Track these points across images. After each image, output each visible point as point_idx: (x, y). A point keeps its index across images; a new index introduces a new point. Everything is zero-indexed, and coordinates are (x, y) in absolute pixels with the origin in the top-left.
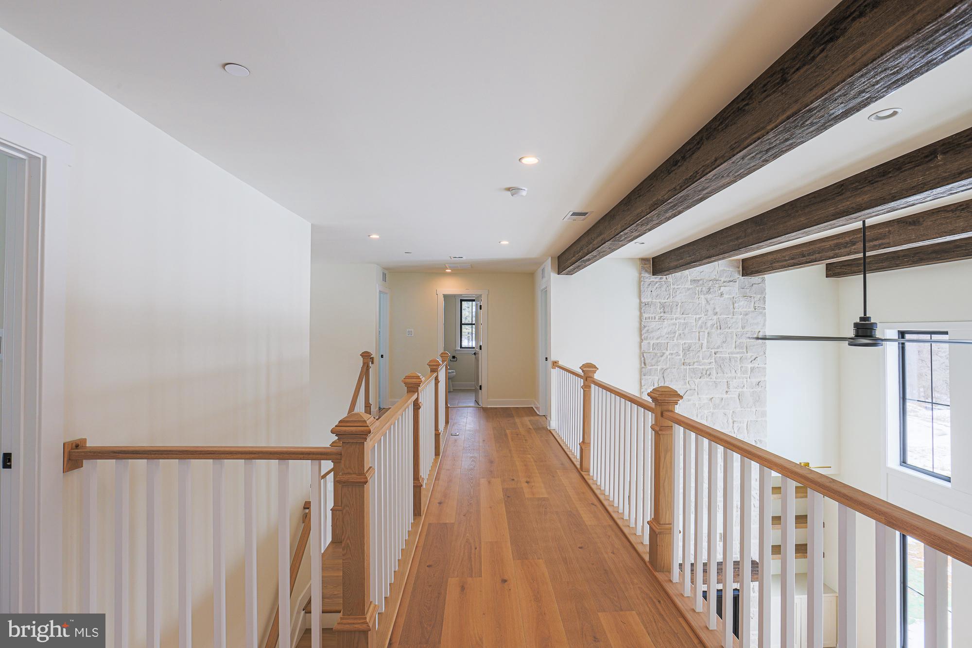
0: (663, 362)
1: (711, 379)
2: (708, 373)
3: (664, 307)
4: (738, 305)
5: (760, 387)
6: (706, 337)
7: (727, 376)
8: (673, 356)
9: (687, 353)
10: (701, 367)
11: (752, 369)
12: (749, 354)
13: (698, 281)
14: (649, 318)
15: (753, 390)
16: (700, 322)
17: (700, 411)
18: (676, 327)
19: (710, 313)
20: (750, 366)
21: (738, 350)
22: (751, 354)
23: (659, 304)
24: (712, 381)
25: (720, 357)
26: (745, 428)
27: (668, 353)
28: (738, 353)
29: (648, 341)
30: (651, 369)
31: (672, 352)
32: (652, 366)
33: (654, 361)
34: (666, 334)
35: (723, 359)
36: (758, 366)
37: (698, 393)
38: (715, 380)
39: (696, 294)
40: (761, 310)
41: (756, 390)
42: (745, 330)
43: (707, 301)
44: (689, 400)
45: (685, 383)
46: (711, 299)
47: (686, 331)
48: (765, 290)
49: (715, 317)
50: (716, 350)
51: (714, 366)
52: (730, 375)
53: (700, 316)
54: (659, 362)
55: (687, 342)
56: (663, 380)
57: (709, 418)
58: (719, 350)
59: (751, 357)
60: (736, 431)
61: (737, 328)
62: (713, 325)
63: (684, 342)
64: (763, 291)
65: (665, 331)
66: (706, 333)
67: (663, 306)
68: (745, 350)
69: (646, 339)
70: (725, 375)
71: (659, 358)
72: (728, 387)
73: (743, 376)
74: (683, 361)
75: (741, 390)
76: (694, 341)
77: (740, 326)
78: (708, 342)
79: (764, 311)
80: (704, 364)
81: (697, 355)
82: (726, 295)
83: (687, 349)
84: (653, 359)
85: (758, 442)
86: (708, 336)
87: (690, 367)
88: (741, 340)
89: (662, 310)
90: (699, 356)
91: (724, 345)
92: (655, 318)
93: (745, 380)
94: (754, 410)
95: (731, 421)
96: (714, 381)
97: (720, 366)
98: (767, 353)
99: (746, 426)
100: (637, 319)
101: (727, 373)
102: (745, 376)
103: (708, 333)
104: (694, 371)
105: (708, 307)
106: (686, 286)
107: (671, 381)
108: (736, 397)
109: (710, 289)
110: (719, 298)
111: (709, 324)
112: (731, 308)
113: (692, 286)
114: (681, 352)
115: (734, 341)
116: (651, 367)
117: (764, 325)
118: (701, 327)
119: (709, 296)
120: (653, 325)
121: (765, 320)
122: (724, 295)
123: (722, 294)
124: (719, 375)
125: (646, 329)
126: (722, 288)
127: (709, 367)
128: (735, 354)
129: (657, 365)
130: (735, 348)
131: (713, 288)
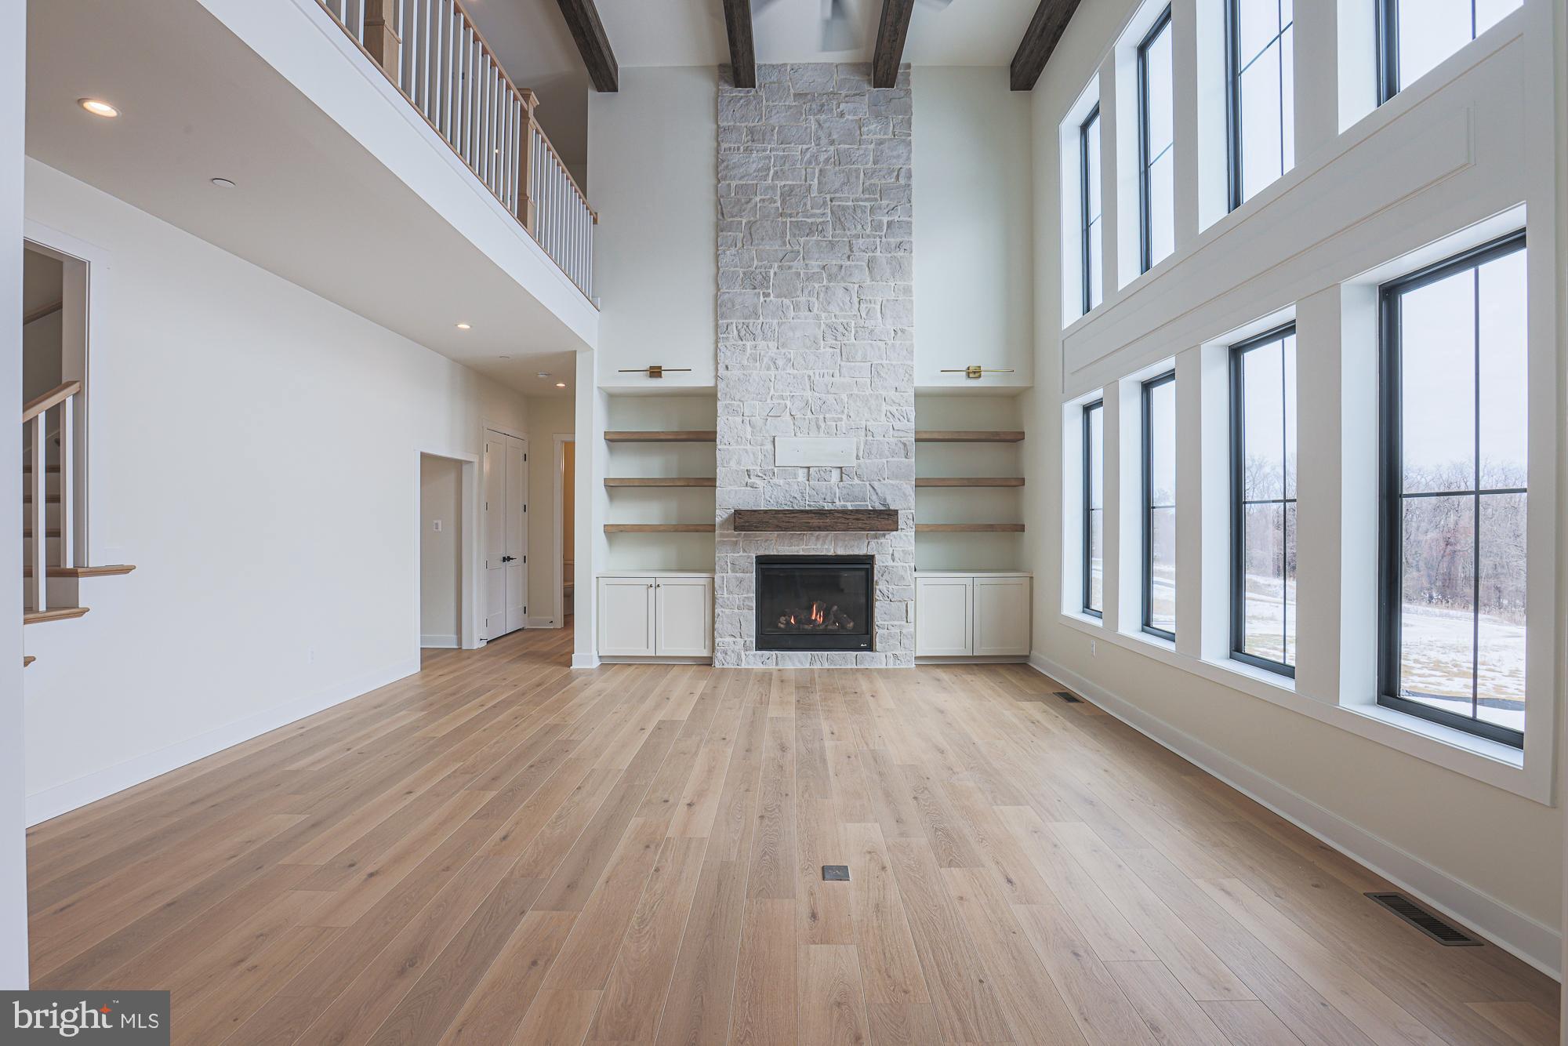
0: (749, 212)
1: (824, 237)
2: (820, 228)
3: (752, 133)
4: (866, 129)
5: (902, 250)
6: (817, 175)
7: (848, 233)
8: (767, 203)
9: (788, 198)
10: (809, 220)
11: (890, 224)
12: (884, 202)
13: (806, 94)
14: (730, 149)
15: (889, 255)
16: (808, 155)
17: (807, 283)
18: (770, 162)
19: (824, 141)
20: (885, 219)
21: (867, 196)
22: (887, 202)
23: (745, 129)
24: (826, 241)
25: (839, 205)
26: (879, 310)
27: (758, 199)
28: (866, 200)
29: (727, 182)
30: (732, 221)
31: (763, 197)
32: (733, 217)
33: (736, 209)
34: (754, 172)
35: (844, 209)
36: (901, 219)
37: (803, 256)
38: (831, 238)
39: (802, 114)
40: (903, 138)
41: (895, 254)
42: (878, 166)
43: (820, 124)
44: (790, 268)
45: (784, 244)
46: (825, 121)
47: (786, 167)
48: (911, 107)
49: (832, 148)
50: (833, 196)
51: (829, 219)
52: (854, 232)
53: (809, 146)
54: (744, 211)
55: (787, 183)
56: (749, 237)
57: (822, 295)
58: (837, 195)
59: (887, 206)
60: (864, 315)
61: (866, 164)
62: (827, 160)
63: (783, 183)
64: (907, 110)
65: (755, 165)
66: (817, 171)
67: (751, 131)
68: (878, 196)
69: (725, 178)
70: (847, 231)
71: (743, 205)
72: (851, 250)
73: (874, 233)
74: (780, 211)
75: (871, 254)
76: (798, 183)
77: (871, 159)
78: (819, 183)
79: (909, 138)
80: (813, 216)
81: (802, 203)
82: (849, 115)
83: (788, 194)
84: (734, 207)
85: (899, 332)
86: (820, 175)
87: (793, 219)
88: (872, 181)
89: (749, 137)
90: (805, 204)
91: (846, 188)
92: (739, 149)
93: (878, 240)
94: (893, 285)
95: (856, 300)
96: (830, 241)
97: (840, 220)
98: (912, 201)
99: (879, 307)
100: (713, 153)
101: (849, 230)
102: (877, 233)
103: (821, 171)
104: (797, 225)
105: (820, 133)
106: (787, 103)
107: (762, 239)
108: (864, 264)
109: (823, 105)
110: (837, 119)
111: (822, 158)
112: (856, 135)
113: (796, 103)
114: (778, 198)
115: (861, 182)
116: (731, 219)
117: (909, 158)
118: (810, 163)
119: (823, 117)
120: (735, 158)
121: (910, 152)
122: (847, 117)
123: (842, 115)
124: (837, 232)
125: (725, 164)
126: (843, 106)
127: (821, 220)
128: (862, 201)
129: (741, 217)
130: (863, 192)
131: (828, 105)
